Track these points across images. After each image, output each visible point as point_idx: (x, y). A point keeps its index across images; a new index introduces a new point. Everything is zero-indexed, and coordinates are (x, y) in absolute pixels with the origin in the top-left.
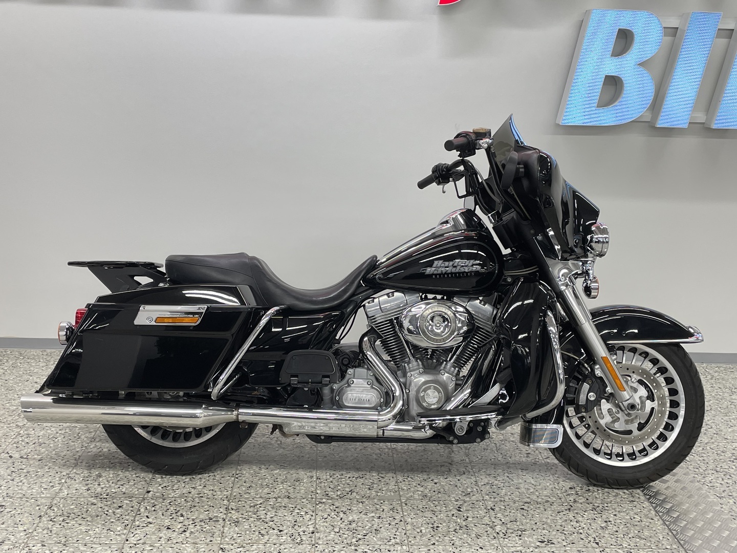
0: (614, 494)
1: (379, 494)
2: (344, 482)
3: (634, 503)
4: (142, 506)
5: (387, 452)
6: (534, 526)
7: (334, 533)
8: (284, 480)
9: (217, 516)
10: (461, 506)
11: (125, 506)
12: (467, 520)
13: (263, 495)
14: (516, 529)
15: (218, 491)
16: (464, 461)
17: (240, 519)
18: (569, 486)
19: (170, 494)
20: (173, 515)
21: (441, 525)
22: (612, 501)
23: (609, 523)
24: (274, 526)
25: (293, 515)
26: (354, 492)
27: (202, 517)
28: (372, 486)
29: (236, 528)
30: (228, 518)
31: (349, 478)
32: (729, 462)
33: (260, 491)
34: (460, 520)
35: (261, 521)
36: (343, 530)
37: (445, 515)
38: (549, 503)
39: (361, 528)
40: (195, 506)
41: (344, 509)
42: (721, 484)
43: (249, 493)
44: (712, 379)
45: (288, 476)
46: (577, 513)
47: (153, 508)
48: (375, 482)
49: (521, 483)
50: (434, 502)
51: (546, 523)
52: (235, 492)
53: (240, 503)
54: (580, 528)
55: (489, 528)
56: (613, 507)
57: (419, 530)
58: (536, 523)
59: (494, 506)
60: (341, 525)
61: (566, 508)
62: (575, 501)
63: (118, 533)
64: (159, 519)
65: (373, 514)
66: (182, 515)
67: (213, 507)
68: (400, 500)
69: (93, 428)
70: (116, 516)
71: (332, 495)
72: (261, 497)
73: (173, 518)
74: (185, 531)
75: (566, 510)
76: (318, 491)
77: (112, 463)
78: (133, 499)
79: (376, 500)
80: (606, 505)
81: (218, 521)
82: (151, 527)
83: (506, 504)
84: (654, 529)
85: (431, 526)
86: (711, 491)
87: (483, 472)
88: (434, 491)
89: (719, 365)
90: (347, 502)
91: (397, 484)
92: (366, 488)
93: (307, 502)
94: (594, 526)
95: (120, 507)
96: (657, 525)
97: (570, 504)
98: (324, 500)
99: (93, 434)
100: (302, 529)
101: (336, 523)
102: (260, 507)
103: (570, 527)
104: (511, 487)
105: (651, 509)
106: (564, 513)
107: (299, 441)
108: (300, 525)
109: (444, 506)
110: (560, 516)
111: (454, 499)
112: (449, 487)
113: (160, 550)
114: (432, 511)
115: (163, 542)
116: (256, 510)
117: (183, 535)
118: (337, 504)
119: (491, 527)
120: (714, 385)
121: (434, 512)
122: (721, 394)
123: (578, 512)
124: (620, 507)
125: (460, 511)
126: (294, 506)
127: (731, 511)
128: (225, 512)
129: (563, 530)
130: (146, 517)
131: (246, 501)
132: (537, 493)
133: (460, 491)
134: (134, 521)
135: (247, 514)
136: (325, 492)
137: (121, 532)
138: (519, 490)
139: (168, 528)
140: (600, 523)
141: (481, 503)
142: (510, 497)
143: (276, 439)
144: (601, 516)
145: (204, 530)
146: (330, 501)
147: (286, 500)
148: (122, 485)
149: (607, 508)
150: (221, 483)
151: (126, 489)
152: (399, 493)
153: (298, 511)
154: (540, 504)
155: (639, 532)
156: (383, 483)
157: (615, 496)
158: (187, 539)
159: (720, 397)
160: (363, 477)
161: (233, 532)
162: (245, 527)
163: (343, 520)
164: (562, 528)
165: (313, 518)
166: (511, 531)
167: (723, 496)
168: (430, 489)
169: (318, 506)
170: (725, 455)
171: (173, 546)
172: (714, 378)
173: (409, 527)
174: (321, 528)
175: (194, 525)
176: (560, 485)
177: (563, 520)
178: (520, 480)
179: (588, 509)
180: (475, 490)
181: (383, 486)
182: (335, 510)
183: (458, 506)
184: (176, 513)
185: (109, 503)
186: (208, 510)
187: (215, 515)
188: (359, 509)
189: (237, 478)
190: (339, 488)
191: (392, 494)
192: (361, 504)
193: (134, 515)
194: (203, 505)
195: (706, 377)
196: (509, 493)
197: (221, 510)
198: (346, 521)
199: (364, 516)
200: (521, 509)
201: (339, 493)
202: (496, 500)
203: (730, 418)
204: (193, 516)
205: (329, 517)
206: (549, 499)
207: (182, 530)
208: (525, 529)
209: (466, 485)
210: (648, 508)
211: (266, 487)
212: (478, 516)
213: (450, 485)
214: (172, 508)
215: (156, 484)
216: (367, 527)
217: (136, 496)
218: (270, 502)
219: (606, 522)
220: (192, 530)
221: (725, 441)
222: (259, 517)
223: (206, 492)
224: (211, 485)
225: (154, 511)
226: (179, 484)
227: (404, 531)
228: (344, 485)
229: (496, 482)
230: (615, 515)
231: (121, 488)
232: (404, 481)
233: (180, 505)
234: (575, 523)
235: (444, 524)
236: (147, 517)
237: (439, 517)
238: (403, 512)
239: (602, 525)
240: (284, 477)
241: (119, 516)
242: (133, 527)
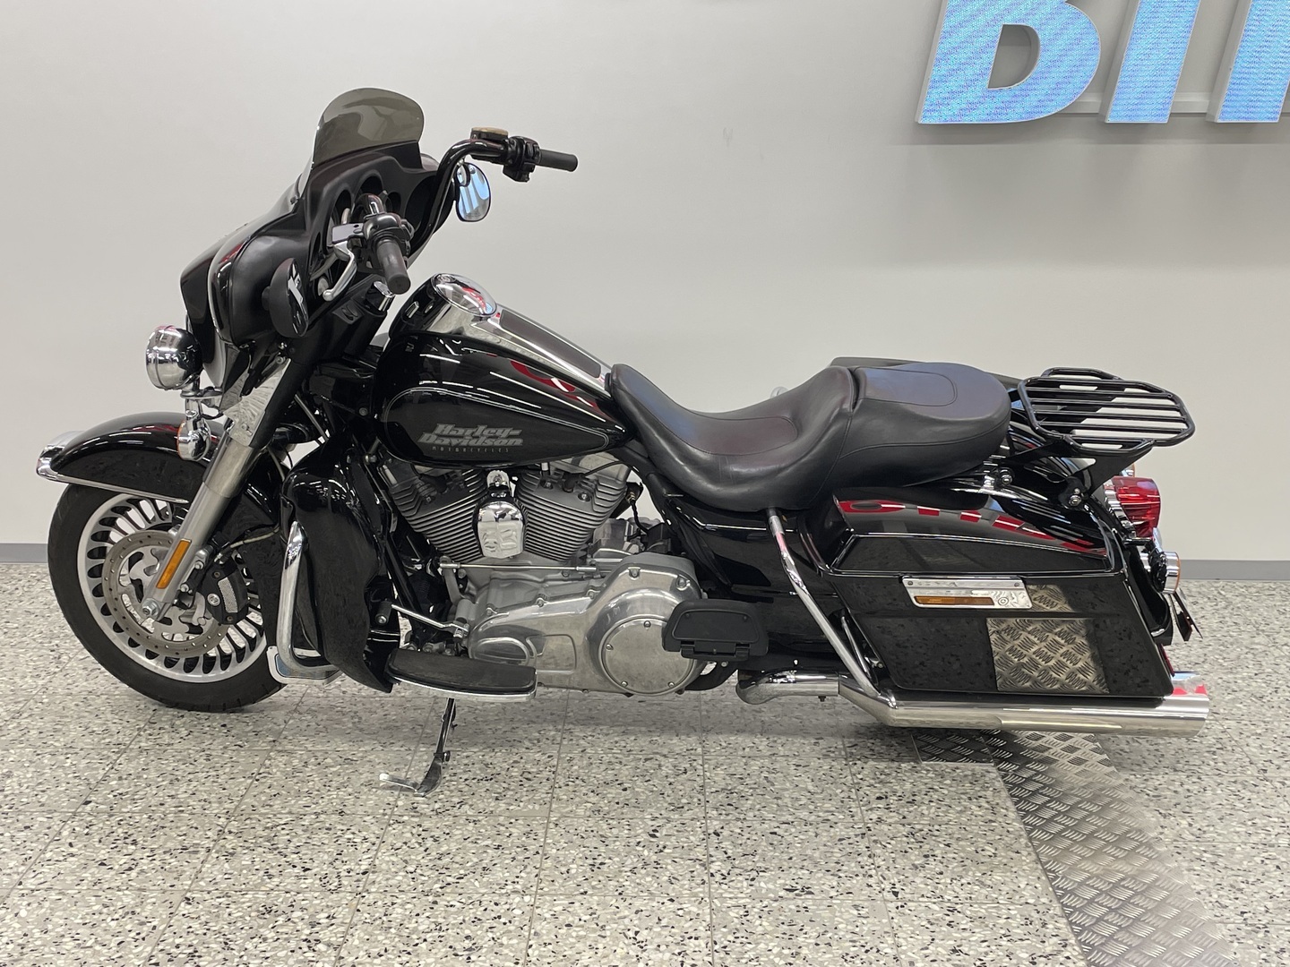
0: (959, 809)
1: (511, 808)
2: (452, 788)
3: (993, 824)
4: (67, 827)
5: (553, 736)
6: (785, 863)
7: (405, 874)
8: (344, 783)
9: (199, 844)
10: (658, 829)
11: (37, 825)
12: (661, 851)
13: (294, 810)
14: (750, 868)
15: (215, 802)
16: (692, 752)
17: (239, 849)
18: (878, 795)
19: (126, 807)
20: (118, 842)
21: (610, 861)
22: (950, 821)
23: (931, 859)
24: (297, 861)
25: (339, 842)
26: (466, 803)
27: (170, 845)
28: (504, 794)
29: (226, 865)
30: (217, 848)
31: (466, 780)
32: (1206, 754)
33: (293, 802)
34: (649, 852)
35: (276, 852)
36: (424, 868)
37: (623, 844)
38: (828, 824)
39: (457, 866)
40: (163, 827)
41: (437, 833)
42: (1175, 792)
43: (271, 806)
44: (1225, 608)
45: (353, 777)
46: (875, 841)
47: (87, 830)
48: (512, 788)
49: (787, 790)
50: (610, 821)
51: (811, 858)
52: (245, 804)
53: (248, 822)
54: (873, 866)
55: (698, 867)
56: (950, 831)
57: (564, 869)
58: (791, 859)
59: (722, 828)
60: (422, 861)
61: (858, 832)
62: (880, 820)
63: (8, 871)
64: (91, 848)
65: (488, 842)
66: (134, 843)
67: (196, 828)
68: (548, 818)
69: (23, 696)
70: (14, 843)
71: (424, 809)
72: (290, 813)
73: (116, 847)
74: (130, 869)
75: (856, 836)
76: (400, 803)
77: (38, 755)
78: (55, 814)
79: (501, 819)
80: (937, 827)
81: (196, 852)
82: (70, 862)
83: (746, 824)
84: (1014, 870)
85: (591, 862)
86: (1151, 804)
87: (722, 770)
88: (618, 803)
89: (1248, 583)
90: (448, 820)
91: (551, 791)
92: (491, 797)
93: (373, 821)
94: (901, 863)
95: (26, 828)
96: (1024, 863)
97: (869, 825)
98: (406, 818)
99: (22, 705)
100: (345, 867)
101: (413, 857)
102: (283, 829)
103: (853, 865)
104: (767, 797)
105: (1021, 835)
106: (851, 841)
107: (394, 718)
108: (345, 859)
109: (627, 827)
110: (841, 847)
111: (650, 816)
112: (648, 796)
113: (75, 900)
114: (602, 836)
115: (85, 888)
116: (273, 835)
117: (124, 876)
118: (426, 824)
119: (703, 865)
120: (1227, 619)
121: (603, 839)
122: (1235, 634)
123: (880, 839)
124: (963, 832)
125: (654, 836)
126: (345, 828)
127: (1178, 839)
128: (216, 837)
129: (839, 870)
130: (67, 845)
131: (260, 818)
132: (812, 807)
133: (666, 802)
134: (43, 851)
135: (254, 841)
136: (413, 803)
137: (15, 870)
138: (780, 801)
139: (102, 864)
140: (913, 858)
141: (698, 823)
142: (757, 813)
143: (352, 714)
144: (921, 847)
145: (167, 867)
146: (416, 820)
147: (335, 818)
148: (43, 791)
149: (936, 833)
150: (224, 789)
151: (50, 796)
152: (551, 805)
153: (351, 836)
154: (811, 824)
155: (984, 874)
156: (525, 789)
157: (961, 812)
158: (130, 883)
159: (1232, 640)
160: (491, 779)
161: (218, 870)
162: (243, 863)
163: (428, 852)
164: (839, 866)
165: (375, 848)
166: (738, 871)
167: (1171, 812)
168: (610, 799)
169: (390, 828)
170: (1201, 742)
171: (100, 893)
172: (1232, 607)
173: (549, 863)
174: (384, 865)
175: (150, 858)
176: (861, 793)
177: (844, 853)
178: (788, 785)
179: (900, 834)
180: (695, 800)
181: (525, 793)
182: (419, 835)
183: (653, 828)
184: (125, 838)
185: (9, 821)
186: (185, 835)
187: (195, 842)
188: (465, 833)
189: (257, 780)
190: (441, 796)
191: (537, 807)
192: (472, 824)
193: (48, 841)
194: (179, 824)
195: (1216, 605)
196: (758, 806)
197: (209, 834)
198: (434, 853)
199: (470, 845)
200: (771, 833)
201: (437, 806)
202: (729, 817)
203: (1237, 676)
204: (154, 843)
205: (405, 847)
206: (830, 817)
207: (127, 866)
208: (767, 869)
209: (681, 793)
210: (1017, 833)
211: (306, 795)
212: (685, 845)
213: (652, 791)
214: (120, 830)
215: (105, 790)
216: (469, 864)
217: (63, 810)
218: (305, 820)
219: (926, 856)
220: (145, 867)
221: (1212, 718)
222: (274, 846)
223: (192, 803)
224: (205, 791)
225: (87, 834)
226: (148, 789)
227: (537, 870)
228: (451, 791)
229: (741, 787)
230: (948, 845)
231: (39, 797)
232: (568, 785)
233: (138, 825)
234: (866, 858)
235: (616, 859)
236: (71, 845)
237: (610, 847)
238: (546, 837)
239: (917, 862)
240: (346, 778)
242: (38, 861)
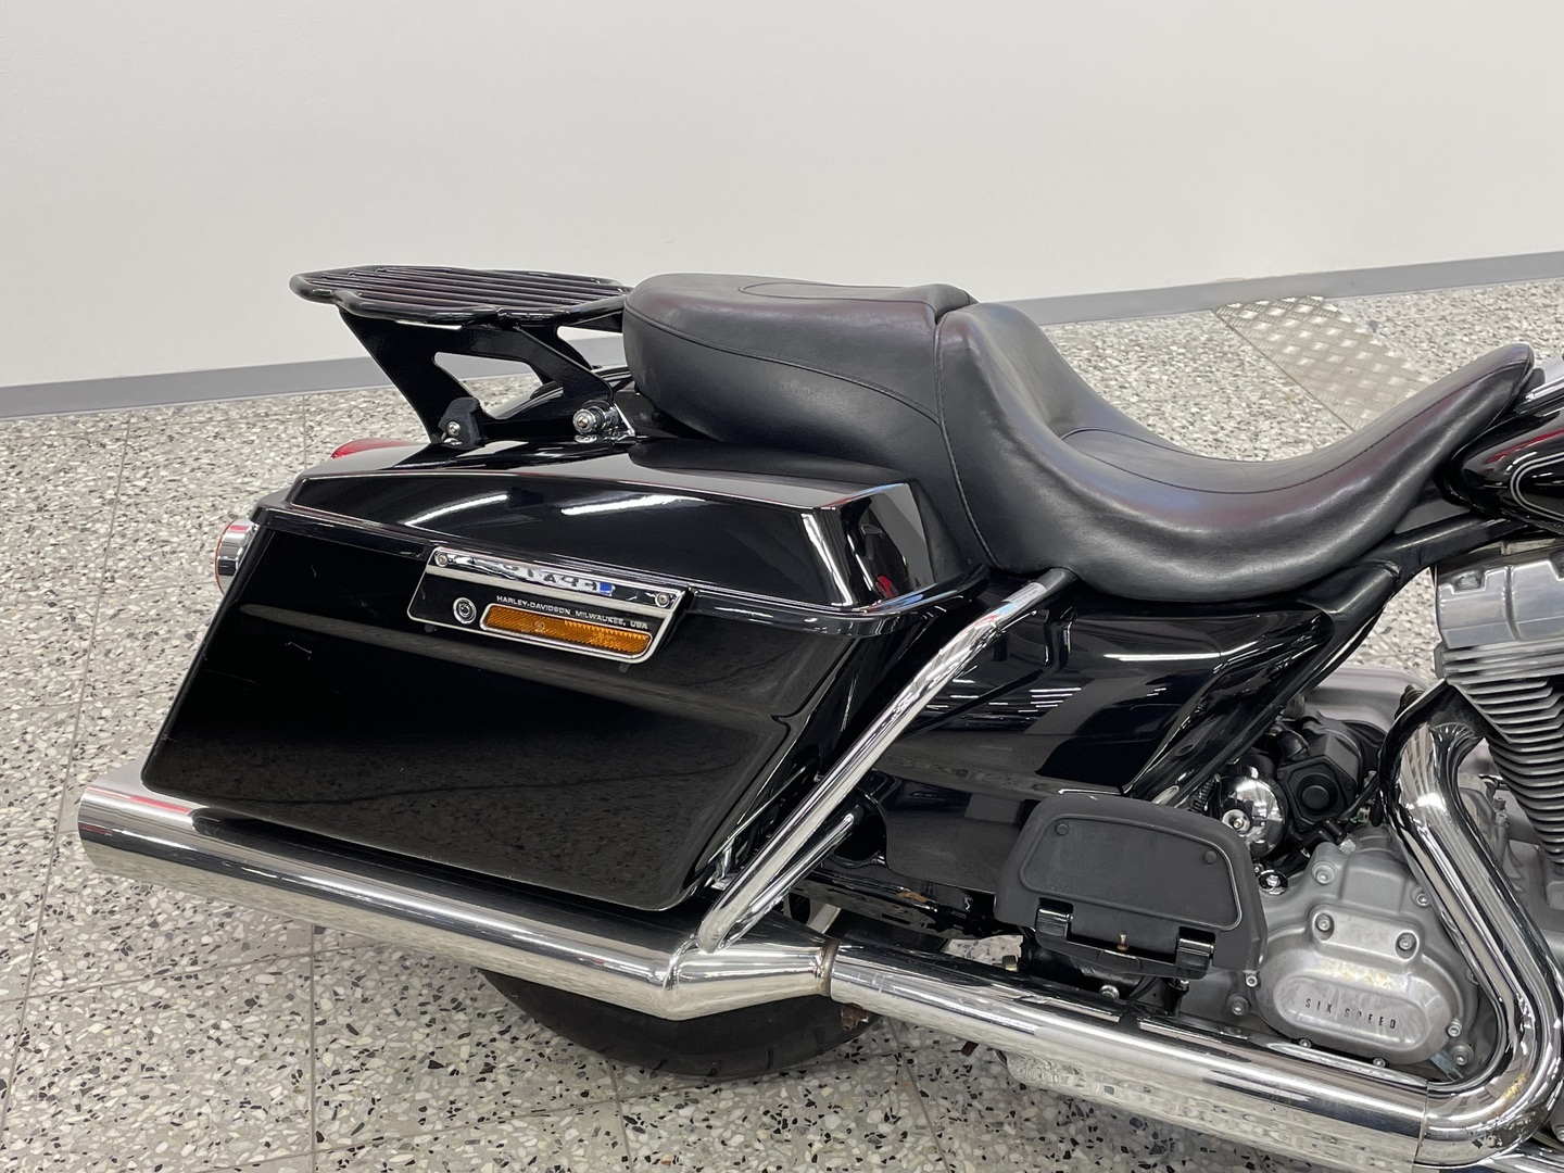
4: (319, 989)
11: (265, 995)
20: (428, 1008)
47: (359, 992)
63: (281, 1113)
64: (390, 1031)
66: (458, 1005)
70: (250, 1043)
73: (433, 1021)
74: (489, 1069)
78: (283, 964)
82: (377, 1071)
95: (250, 1003)
113: (439, 1158)
115: (439, 1127)
117: (489, 1085)
130: (346, 1033)
134: (314, 1053)
137: (290, 1105)
139: (434, 1065)
145: (548, 1051)
148: (228, 915)
151: (247, 926)
158: (508, 1098)
171: (474, 1134)
175: (507, 1036)
184: (437, 998)
185: (210, 993)
193: (307, 1028)
207: (479, 1063)
214: (413, 979)
217: (288, 952)
220: (511, 1060)
225: (365, 1000)
231: (228, 928)
236: (352, 1029)
241: (259, 1041)
242: (319, 1078)
